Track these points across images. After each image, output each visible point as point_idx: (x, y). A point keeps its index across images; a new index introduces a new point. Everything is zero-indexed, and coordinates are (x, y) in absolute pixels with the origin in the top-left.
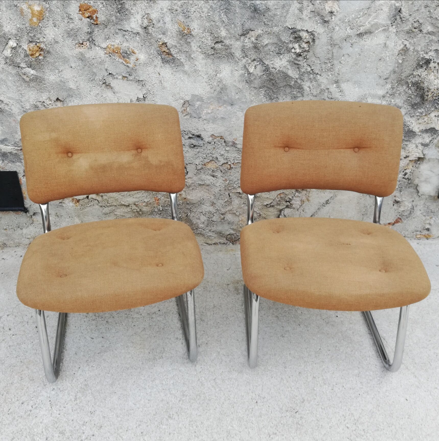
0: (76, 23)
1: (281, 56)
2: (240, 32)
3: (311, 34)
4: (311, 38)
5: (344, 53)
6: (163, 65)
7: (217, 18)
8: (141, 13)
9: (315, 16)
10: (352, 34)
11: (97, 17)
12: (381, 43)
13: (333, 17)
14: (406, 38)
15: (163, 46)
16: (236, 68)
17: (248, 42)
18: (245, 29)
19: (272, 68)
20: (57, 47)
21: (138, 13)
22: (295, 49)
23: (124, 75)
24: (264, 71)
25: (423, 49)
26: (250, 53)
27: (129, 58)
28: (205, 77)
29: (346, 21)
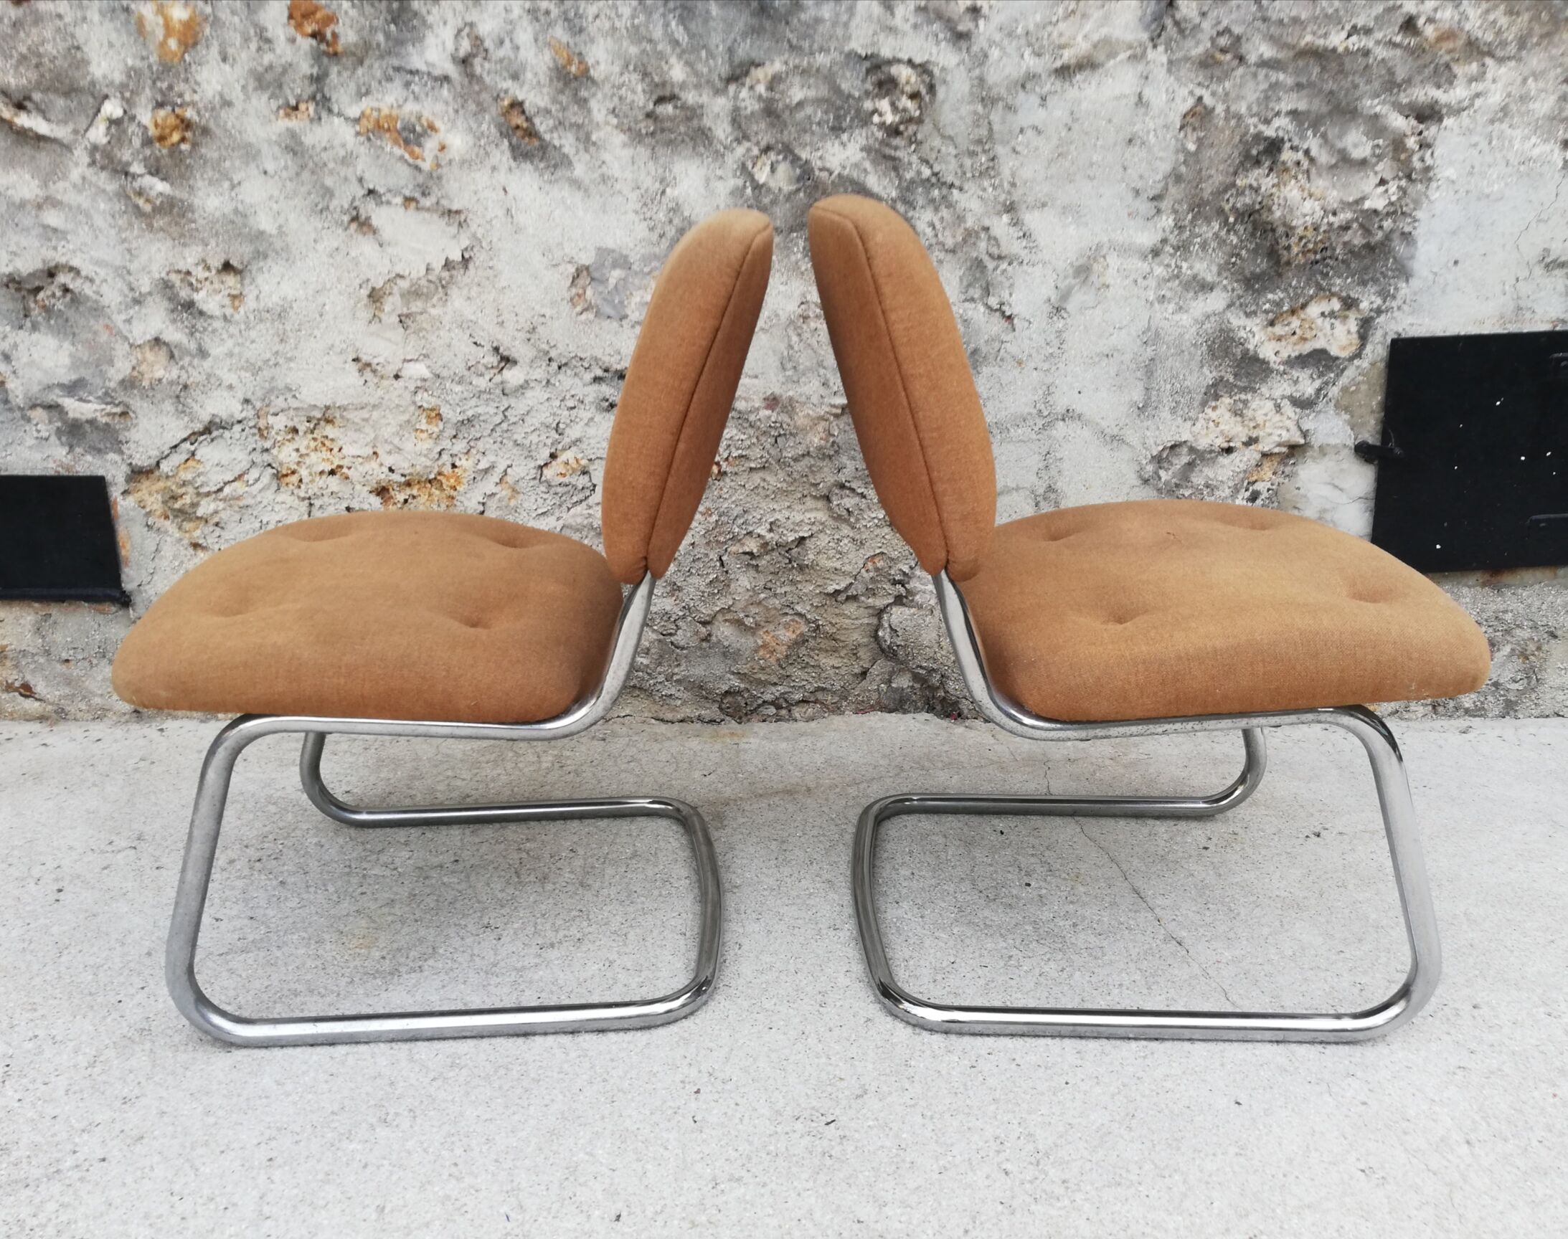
0: (278, 51)
1: (845, 137)
2: (724, 70)
3: (923, 69)
4: (923, 81)
5: (1025, 125)
6: (513, 164)
7: (658, 33)
8: (454, 23)
9: (930, 22)
10: (1039, 70)
11: (335, 35)
12: (1127, 92)
13: (981, 22)
14: (1200, 79)
15: (515, 112)
16: (719, 172)
17: (748, 98)
18: (737, 60)
19: (821, 170)
20: (229, 118)
21: (445, 23)
22: (881, 115)
23: (408, 193)
24: (798, 180)
25: (1255, 109)
26: (755, 128)
27: (420, 145)
28: (633, 196)
29: (1019, 31)
